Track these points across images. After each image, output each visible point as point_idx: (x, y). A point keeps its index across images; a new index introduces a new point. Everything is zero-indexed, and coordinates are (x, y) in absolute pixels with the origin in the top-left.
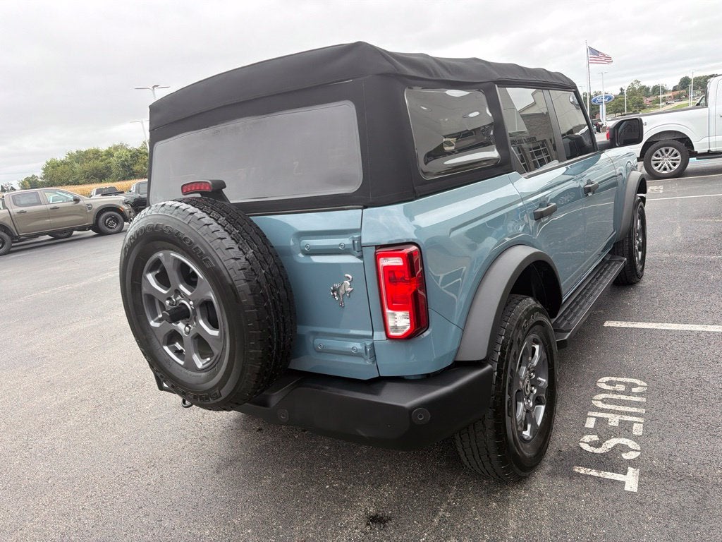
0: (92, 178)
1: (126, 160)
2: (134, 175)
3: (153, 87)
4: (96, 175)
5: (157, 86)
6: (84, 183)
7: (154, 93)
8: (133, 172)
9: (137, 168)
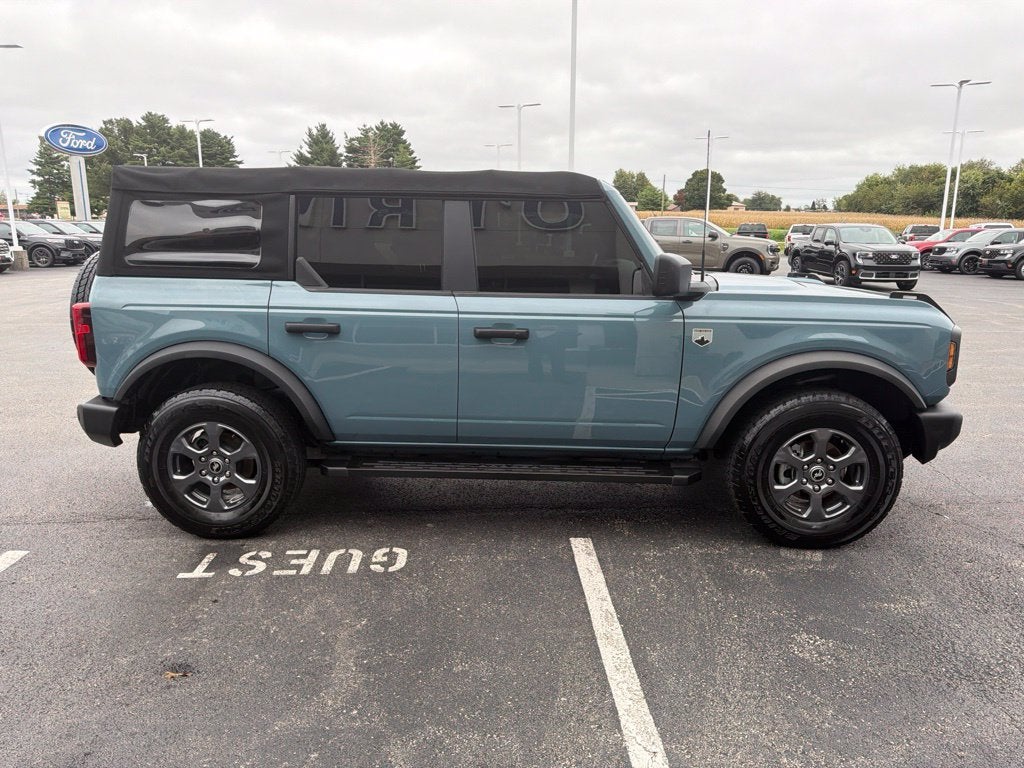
0: (912, 208)
1: (973, 187)
2: (977, 211)
3: (962, 83)
4: (919, 204)
5: (967, 81)
6: (900, 213)
7: (959, 92)
8: (978, 206)
9: (985, 200)
